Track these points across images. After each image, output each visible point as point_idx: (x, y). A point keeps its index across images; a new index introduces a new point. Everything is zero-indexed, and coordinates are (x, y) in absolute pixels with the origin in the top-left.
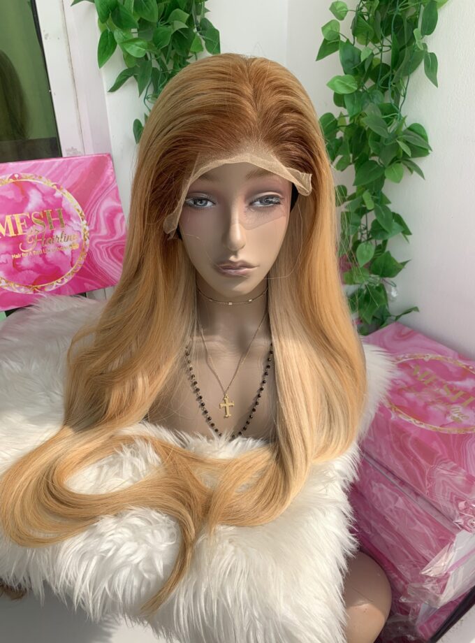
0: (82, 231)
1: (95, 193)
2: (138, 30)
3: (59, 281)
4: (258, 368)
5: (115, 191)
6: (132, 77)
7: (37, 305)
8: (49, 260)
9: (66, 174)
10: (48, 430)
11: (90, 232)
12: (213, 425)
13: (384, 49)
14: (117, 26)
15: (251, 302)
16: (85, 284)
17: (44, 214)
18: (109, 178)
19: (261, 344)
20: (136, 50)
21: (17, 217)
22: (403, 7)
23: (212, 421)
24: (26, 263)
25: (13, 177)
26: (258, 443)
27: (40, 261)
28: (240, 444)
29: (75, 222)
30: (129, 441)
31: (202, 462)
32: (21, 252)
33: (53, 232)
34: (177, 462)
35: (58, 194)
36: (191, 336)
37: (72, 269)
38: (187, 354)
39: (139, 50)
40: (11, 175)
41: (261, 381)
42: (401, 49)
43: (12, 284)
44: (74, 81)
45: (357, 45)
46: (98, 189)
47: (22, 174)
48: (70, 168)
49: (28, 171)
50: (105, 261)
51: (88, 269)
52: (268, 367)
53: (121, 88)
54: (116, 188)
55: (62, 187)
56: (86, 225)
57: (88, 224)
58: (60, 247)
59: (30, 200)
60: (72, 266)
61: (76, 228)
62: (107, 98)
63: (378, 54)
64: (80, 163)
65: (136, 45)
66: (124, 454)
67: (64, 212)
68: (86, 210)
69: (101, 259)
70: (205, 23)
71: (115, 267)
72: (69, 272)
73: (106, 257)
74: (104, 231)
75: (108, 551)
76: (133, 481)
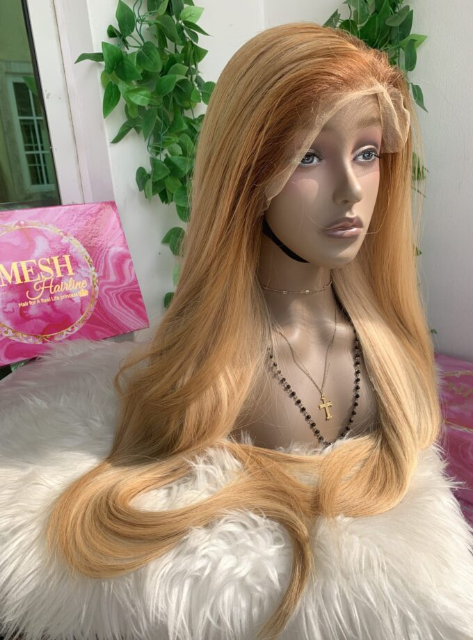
0: (91, 278)
3: (69, 329)
5: (121, 237)
6: (133, 130)
8: (57, 309)
9: (72, 222)
11: (99, 278)
14: (121, 79)
17: (52, 261)
20: (141, 98)
21: (24, 264)
24: (33, 311)
25: (18, 224)
27: (48, 310)
29: (83, 269)
32: (28, 300)
33: (60, 278)
35: (65, 240)
37: (82, 317)
38: (271, 357)
39: (143, 99)
47: (27, 221)
49: (34, 218)
50: (115, 307)
51: (98, 316)
52: (358, 356)
53: (123, 139)
54: (123, 234)
55: (68, 234)
56: (95, 271)
57: (97, 271)
58: (69, 294)
59: (36, 247)
61: (85, 275)
62: (109, 149)
65: (141, 95)
67: (71, 258)
68: (94, 257)
69: (111, 306)
70: (199, 80)
71: (127, 315)
72: (79, 320)
73: (116, 304)
74: (113, 277)
75: (203, 569)
76: (210, 492)
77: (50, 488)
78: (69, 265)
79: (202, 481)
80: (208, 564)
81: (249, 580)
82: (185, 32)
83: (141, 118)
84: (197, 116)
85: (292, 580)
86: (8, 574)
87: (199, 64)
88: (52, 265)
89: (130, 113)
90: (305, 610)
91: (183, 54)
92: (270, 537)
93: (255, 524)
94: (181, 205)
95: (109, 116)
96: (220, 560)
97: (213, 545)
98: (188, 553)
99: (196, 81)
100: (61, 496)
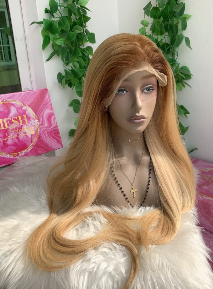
0: (36, 125)
1: (41, 107)
2: (60, 34)
3: (26, 150)
4: (145, 171)
5: (50, 105)
6: (56, 55)
7: (18, 162)
8: (20, 140)
9: (27, 99)
10: (44, 216)
11: (40, 125)
12: (129, 202)
13: (166, 37)
14: (51, 33)
15: (139, 140)
16: (38, 151)
17: (18, 118)
18: (47, 99)
19: (146, 159)
20: (60, 42)
21: (5, 120)
22: (172, 20)
23: (128, 200)
24: (9, 142)
25: (3, 101)
26: (152, 208)
27: (16, 141)
28: (143, 210)
29: (32, 121)
30: (90, 214)
31: (129, 219)
32: (7, 137)
33: (22, 126)
34: (116, 220)
35: (24, 108)
36: (113, 159)
37: (32, 144)
38: (111, 168)
39: (61, 42)
40: (2, 100)
41: (148, 177)
42: (173, 36)
43: (3, 153)
44: (28, 58)
45: (154, 36)
46: (42, 106)
47: (7, 99)
48: (29, 96)
49: (10, 98)
50: (47, 139)
51: (39, 143)
52: (151, 170)
53: (51, 59)
54: (51, 104)
55: (26, 105)
56: (38, 122)
57: (39, 122)
58: (26, 133)
59: (11, 112)
60: (32, 142)
61: (33, 124)
62: (45, 64)
63: (164, 39)
64: (34, 93)
65: (60, 40)
66: (89, 220)
67: (27, 117)
68: (38, 115)
69: (45, 138)
70: (87, 31)
71: (52, 142)
72: (31, 145)
73: (48, 137)
74: (46, 124)
75: (93, 268)
76: (96, 233)
77: (25, 232)
78: (26, 119)
79: (92, 228)
80: (95, 266)
81: (113, 273)
82: (80, 10)
83: (60, 50)
84: (85, 47)
85: (131, 273)
86: (10, 271)
87: (87, 23)
88: (18, 120)
89: (55, 48)
90: (136, 285)
91: (80, 21)
92: (121, 254)
93: (115, 248)
94: (79, 90)
95: (45, 50)
96: (100, 264)
97: (98, 258)
98: (87, 261)
99: (85, 32)
100: (31, 235)
